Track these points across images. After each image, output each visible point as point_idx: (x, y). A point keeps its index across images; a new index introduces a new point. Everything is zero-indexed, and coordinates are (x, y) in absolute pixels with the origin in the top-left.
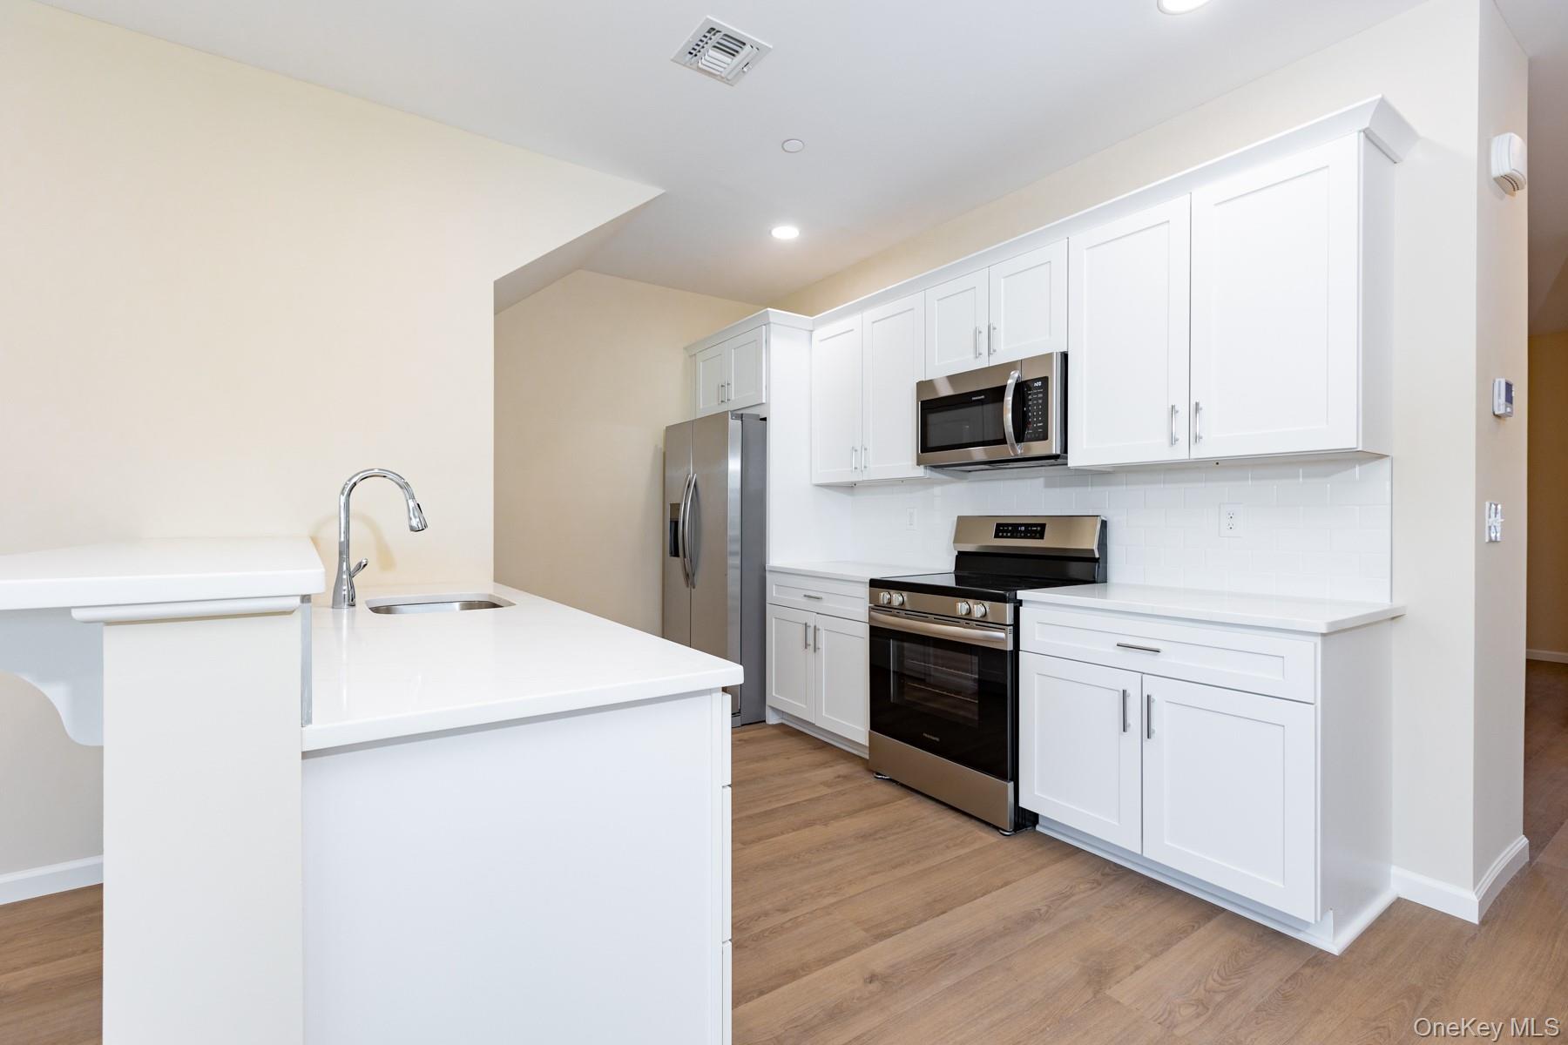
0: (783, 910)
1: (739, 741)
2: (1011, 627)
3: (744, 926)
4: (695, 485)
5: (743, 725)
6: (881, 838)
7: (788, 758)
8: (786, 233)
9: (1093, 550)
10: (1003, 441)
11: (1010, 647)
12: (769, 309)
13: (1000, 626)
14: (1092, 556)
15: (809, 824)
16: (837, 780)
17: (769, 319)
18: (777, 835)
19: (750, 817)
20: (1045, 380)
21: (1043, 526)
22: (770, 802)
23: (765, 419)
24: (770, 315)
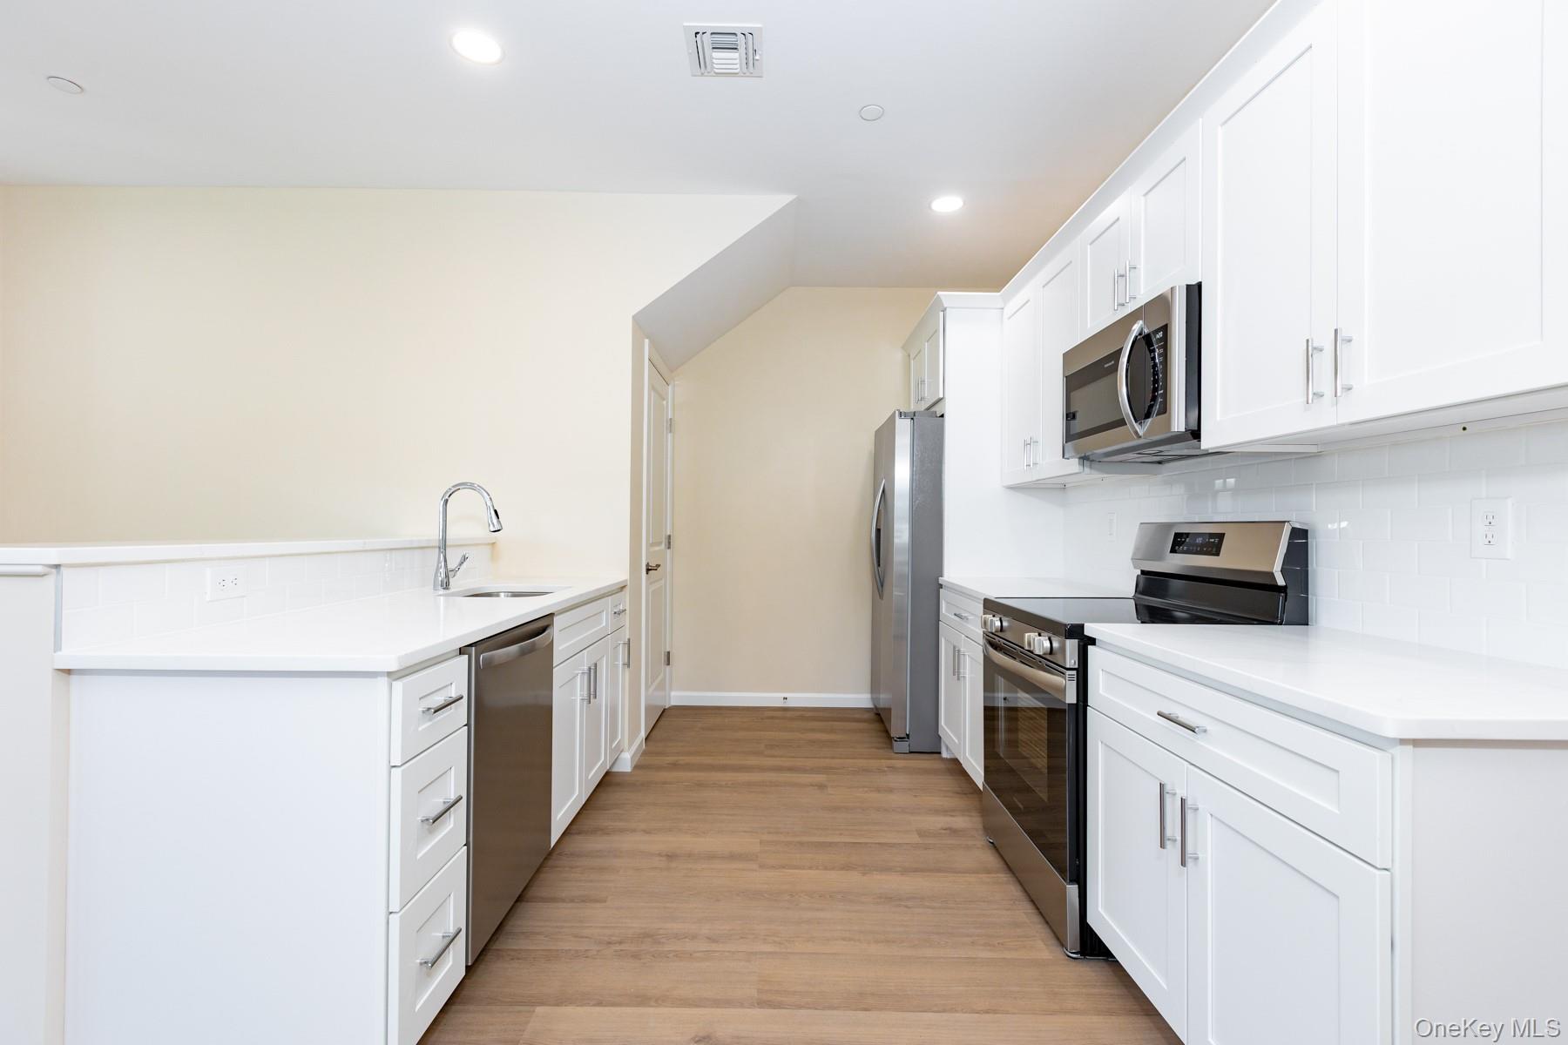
0: (712, 939)
1: (888, 767)
2: (1074, 672)
3: (663, 940)
4: (883, 491)
5: (911, 752)
6: (906, 907)
7: (916, 796)
8: (947, 205)
9: (1271, 575)
10: (1122, 422)
11: (1071, 698)
12: (939, 293)
13: (1060, 669)
14: (1272, 583)
15: (847, 867)
16: (944, 831)
17: (943, 304)
18: (802, 868)
19: (801, 844)
20: (1165, 329)
21: (1221, 536)
22: (841, 834)
23: (942, 416)
24: (943, 298)
